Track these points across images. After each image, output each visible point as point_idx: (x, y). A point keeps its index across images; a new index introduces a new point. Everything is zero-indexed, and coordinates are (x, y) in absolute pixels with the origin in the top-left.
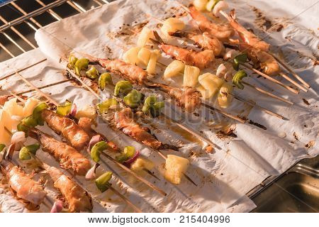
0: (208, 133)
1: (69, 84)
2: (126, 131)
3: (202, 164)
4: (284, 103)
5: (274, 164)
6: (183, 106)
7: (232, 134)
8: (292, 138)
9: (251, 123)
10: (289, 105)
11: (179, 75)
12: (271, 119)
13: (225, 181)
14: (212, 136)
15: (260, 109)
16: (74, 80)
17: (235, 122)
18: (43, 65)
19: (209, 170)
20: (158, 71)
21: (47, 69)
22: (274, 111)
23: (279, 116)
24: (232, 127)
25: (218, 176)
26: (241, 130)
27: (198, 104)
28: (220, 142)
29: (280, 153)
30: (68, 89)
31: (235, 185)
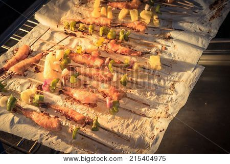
0: (159, 41)
1: (70, 37)
3: (166, 57)
4: (186, 15)
5: (200, 45)
6: (138, 31)
7: (170, 38)
8: (199, 31)
9: (175, 30)
10: (189, 16)
11: (128, 16)
12: (185, 25)
13: (182, 60)
14: (163, 42)
15: (176, 21)
16: (71, 34)
17: (169, 31)
18: (49, 32)
19: (171, 58)
20: (115, 18)
21: (53, 33)
22: (184, 21)
23: (188, 22)
24: (168, 34)
25: (177, 59)
26: (173, 34)
27: (147, 27)
28: (168, 43)
29: (200, 40)
30: (71, 40)
31: (189, 61)
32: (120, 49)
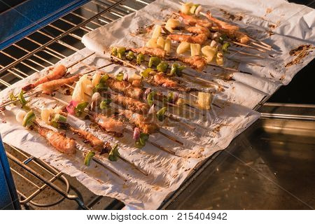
0: (218, 80)
1: (114, 65)
2: (165, 85)
3: (220, 97)
4: (259, 58)
5: (265, 90)
6: (195, 68)
7: (231, 79)
8: (270, 76)
9: (241, 72)
10: (262, 59)
11: (187, 51)
12: (254, 68)
13: (238, 103)
14: (221, 82)
15: (245, 63)
16: (118, 62)
17: (232, 72)
18: (93, 57)
19: (226, 99)
20: (172, 51)
21: (97, 59)
22: (255, 63)
23: (258, 65)
24: (231, 76)
25: (232, 101)
26: (236, 76)
27: (206, 64)
28: (227, 84)
29: (267, 84)
30: (116, 69)
31: (245, 104)
32: (167, 82)
